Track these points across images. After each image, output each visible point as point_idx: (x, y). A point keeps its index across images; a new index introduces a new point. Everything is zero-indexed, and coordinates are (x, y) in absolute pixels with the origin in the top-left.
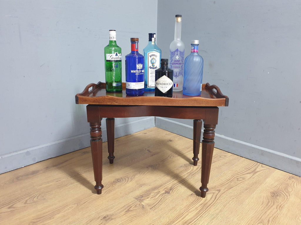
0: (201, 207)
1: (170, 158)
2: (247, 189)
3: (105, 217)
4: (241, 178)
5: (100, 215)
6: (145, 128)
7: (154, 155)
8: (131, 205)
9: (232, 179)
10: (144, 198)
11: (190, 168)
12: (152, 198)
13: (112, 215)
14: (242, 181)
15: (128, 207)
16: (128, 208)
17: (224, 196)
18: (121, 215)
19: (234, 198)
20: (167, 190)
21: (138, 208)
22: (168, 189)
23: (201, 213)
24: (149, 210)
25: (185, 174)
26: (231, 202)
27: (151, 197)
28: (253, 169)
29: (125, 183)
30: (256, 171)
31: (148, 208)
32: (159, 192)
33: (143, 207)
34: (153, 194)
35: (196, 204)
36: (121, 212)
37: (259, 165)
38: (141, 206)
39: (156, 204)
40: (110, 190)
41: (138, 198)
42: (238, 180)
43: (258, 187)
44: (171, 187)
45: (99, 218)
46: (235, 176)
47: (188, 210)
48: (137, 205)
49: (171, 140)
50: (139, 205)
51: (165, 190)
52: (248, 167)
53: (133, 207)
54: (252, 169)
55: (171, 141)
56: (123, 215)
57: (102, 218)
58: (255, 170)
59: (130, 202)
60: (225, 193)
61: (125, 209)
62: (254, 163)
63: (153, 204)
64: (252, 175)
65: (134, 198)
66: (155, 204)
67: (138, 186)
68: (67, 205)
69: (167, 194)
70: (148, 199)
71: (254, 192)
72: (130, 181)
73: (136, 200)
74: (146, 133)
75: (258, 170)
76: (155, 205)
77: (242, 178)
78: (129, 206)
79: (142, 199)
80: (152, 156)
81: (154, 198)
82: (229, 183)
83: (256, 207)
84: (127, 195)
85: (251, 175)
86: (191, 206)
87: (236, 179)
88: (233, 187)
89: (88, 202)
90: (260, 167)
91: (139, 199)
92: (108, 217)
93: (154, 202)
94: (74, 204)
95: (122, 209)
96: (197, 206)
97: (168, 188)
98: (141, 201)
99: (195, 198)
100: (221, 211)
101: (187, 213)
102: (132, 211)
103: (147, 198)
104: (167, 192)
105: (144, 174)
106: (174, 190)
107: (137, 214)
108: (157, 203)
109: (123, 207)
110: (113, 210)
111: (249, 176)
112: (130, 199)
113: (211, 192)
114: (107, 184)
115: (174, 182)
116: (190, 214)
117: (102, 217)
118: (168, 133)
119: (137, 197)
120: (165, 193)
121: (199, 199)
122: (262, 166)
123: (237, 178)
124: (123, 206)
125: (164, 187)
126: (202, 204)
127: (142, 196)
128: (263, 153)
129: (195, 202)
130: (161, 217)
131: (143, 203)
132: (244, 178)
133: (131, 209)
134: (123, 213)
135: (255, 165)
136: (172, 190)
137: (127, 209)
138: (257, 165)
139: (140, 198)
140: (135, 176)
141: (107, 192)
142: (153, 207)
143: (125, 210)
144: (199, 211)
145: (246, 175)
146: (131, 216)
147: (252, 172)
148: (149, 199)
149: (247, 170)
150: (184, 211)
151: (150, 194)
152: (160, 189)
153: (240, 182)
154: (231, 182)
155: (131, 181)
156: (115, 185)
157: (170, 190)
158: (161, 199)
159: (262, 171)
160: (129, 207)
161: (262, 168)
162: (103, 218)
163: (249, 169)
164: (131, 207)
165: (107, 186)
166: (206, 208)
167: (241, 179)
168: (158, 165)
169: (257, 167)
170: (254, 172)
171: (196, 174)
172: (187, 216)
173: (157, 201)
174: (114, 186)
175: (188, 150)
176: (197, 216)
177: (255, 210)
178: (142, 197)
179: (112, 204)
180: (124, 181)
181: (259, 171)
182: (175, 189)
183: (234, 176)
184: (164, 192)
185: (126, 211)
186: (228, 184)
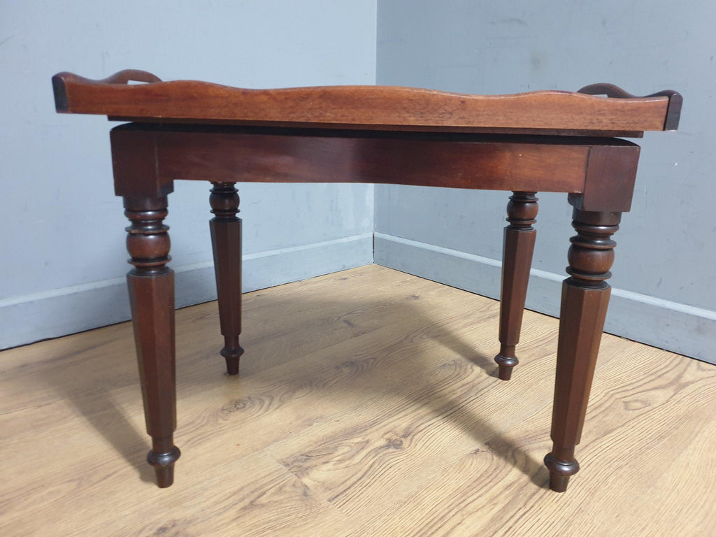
0: (509, 495)
1: (411, 341)
2: (663, 437)
3: (163, 530)
4: (636, 401)
5: (147, 522)
6: (344, 266)
7: (363, 333)
8: (262, 486)
9: (607, 404)
10: (314, 463)
11: (473, 371)
12: (340, 461)
13: (189, 522)
14: (642, 411)
15: (253, 492)
16: (252, 497)
17: (587, 459)
18: (222, 520)
19: (620, 467)
20: (395, 437)
21: (287, 495)
22: (397, 434)
23: (508, 516)
24: (325, 503)
25: (454, 387)
26: (611, 480)
27: (338, 458)
28: (672, 376)
29: (259, 413)
30: (683, 380)
31: (323, 497)
32: (367, 442)
33: (305, 494)
34: (346, 449)
35: (492, 484)
36: (226, 509)
37: (688, 365)
38: (300, 491)
39: (353, 484)
40: (203, 433)
41: (292, 463)
42: (626, 408)
43: (697, 429)
44: (408, 428)
45: (140, 531)
46: (618, 396)
47: (463, 505)
48: (284, 485)
49: (418, 297)
50: (294, 485)
51: (388, 436)
52: (656, 370)
53: (268, 494)
54: (668, 374)
55: (416, 297)
56: (229, 523)
57: (154, 531)
58: (680, 377)
59: (265, 477)
60: (588, 448)
61: (242, 500)
62: (671, 360)
63: (343, 483)
64: (672, 393)
65: (278, 461)
66: (348, 483)
67: (300, 421)
68: (43, 486)
69: (391, 450)
70: (325, 467)
71: (686, 447)
72: (276, 409)
73: (286, 469)
74: (345, 279)
75: (688, 377)
76: (349, 488)
77: (642, 402)
78: (256, 490)
79: (307, 464)
80: (357, 335)
81: (347, 462)
82: (601, 416)
83: (705, 498)
84: (257, 450)
85: (670, 391)
86: (475, 490)
87: (621, 405)
88: (615, 429)
89: (120, 473)
90: (693, 370)
91: (295, 464)
92: (173, 531)
93: (347, 477)
94: (69, 481)
95: (231, 500)
96: (496, 490)
97: (397, 430)
98: (302, 471)
99: (488, 465)
100: (580, 510)
101: (457, 518)
102: (263, 505)
103: (324, 463)
104: (394, 444)
105: (323, 387)
106: (416, 437)
107: (279, 518)
108: (354, 479)
109: (235, 493)
110: (200, 503)
111: (661, 396)
112: (268, 463)
113: (541, 444)
114: (199, 417)
115: (420, 411)
116: (468, 521)
117: (151, 530)
118: (409, 278)
119: (289, 461)
120: (388, 446)
121: (500, 468)
122: (699, 368)
123: (625, 402)
124: (235, 489)
125: (385, 426)
126: (511, 485)
127: (308, 457)
128: (702, 326)
129: (488, 477)
130: (363, 532)
131: (306, 481)
132: (646, 403)
133: (263, 500)
134: (232, 513)
135: (677, 365)
136: (409, 438)
137: (247, 501)
138: (683, 366)
139: (301, 463)
140: (294, 393)
141: (191, 442)
142: (339, 493)
143: (241, 505)
144: (504, 510)
145: (652, 393)
146: (257, 526)
147: (671, 384)
148: (330, 466)
149: (653, 377)
150: (447, 510)
151: (336, 448)
152: (371, 433)
153: (637, 412)
154: (607, 415)
155: (278, 407)
156: (226, 420)
157: (405, 436)
158: (371, 466)
159: (701, 383)
160: (256, 494)
161: (700, 374)
162: (155, 534)
163: (660, 376)
164: (264, 493)
165: (199, 421)
166: (525, 499)
167: (638, 405)
168: (373, 360)
169: (685, 370)
170: (678, 384)
171: (490, 387)
172: (461, 528)
173: (356, 474)
174: (221, 421)
175: (466, 321)
176: (494, 528)
177: (702, 507)
178: (306, 460)
179: (200, 482)
180: (257, 407)
181: (692, 383)
182: (419, 434)
183: (613, 394)
184: (383, 442)
185: (244, 508)
186: (596, 420)
